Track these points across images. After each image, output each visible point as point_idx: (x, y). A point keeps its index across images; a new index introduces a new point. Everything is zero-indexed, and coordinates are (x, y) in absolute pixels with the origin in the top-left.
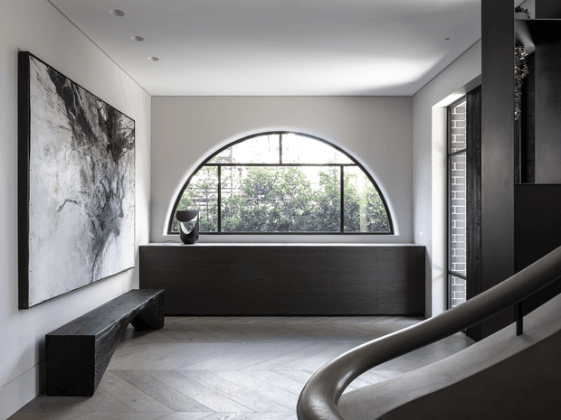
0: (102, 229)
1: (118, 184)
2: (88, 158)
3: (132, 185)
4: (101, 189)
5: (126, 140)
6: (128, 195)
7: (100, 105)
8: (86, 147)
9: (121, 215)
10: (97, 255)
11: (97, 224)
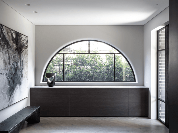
0: (13, 83)
1: (20, 64)
2: (7, 55)
3: (27, 63)
4: (13, 67)
5: (24, 45)
6: (25, 68)
7: (12, 32)
8: (6, 50)
9: (22, 76)
10: (11, 94)
11: (11, 82)
